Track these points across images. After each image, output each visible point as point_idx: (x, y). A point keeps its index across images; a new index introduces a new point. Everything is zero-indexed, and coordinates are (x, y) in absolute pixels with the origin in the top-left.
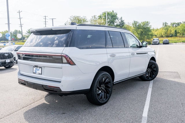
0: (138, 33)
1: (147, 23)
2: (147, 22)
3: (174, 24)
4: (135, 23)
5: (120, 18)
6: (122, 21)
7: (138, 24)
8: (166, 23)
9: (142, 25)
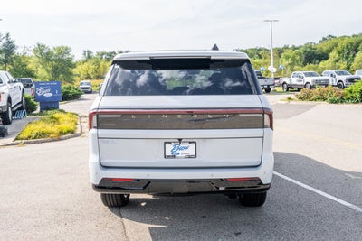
0: (47, 70)
1: (67, 51)
2: (67, 49)
3: (103, 54)
4: (40, 49)
5: (4, 35)
6: (9, 42)
7: (45, 51)
8: (89, 51)
9: (55, 53)
